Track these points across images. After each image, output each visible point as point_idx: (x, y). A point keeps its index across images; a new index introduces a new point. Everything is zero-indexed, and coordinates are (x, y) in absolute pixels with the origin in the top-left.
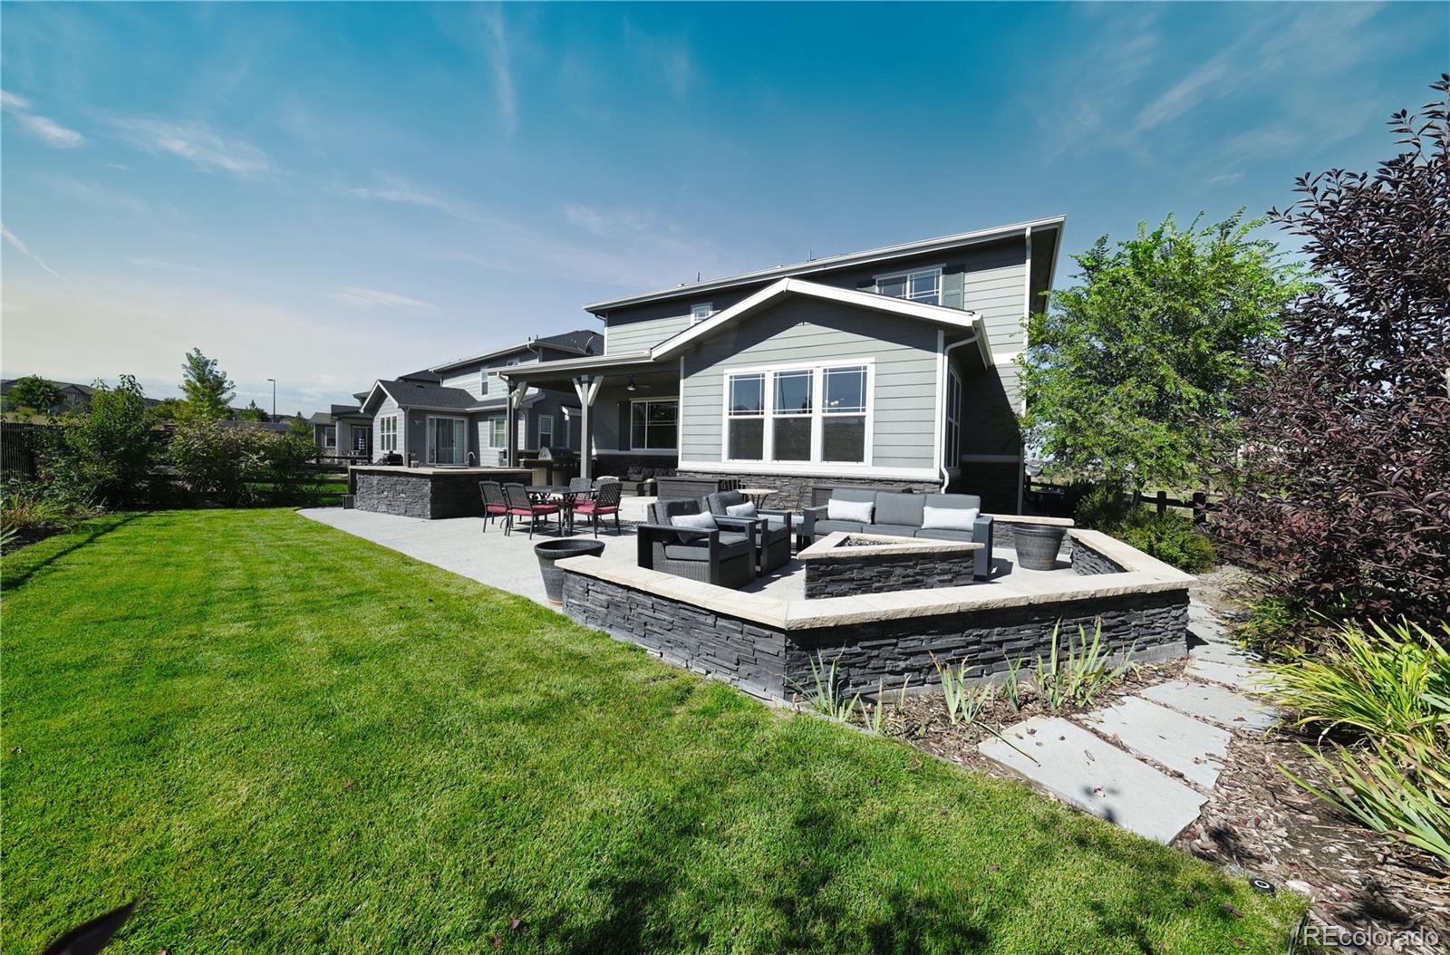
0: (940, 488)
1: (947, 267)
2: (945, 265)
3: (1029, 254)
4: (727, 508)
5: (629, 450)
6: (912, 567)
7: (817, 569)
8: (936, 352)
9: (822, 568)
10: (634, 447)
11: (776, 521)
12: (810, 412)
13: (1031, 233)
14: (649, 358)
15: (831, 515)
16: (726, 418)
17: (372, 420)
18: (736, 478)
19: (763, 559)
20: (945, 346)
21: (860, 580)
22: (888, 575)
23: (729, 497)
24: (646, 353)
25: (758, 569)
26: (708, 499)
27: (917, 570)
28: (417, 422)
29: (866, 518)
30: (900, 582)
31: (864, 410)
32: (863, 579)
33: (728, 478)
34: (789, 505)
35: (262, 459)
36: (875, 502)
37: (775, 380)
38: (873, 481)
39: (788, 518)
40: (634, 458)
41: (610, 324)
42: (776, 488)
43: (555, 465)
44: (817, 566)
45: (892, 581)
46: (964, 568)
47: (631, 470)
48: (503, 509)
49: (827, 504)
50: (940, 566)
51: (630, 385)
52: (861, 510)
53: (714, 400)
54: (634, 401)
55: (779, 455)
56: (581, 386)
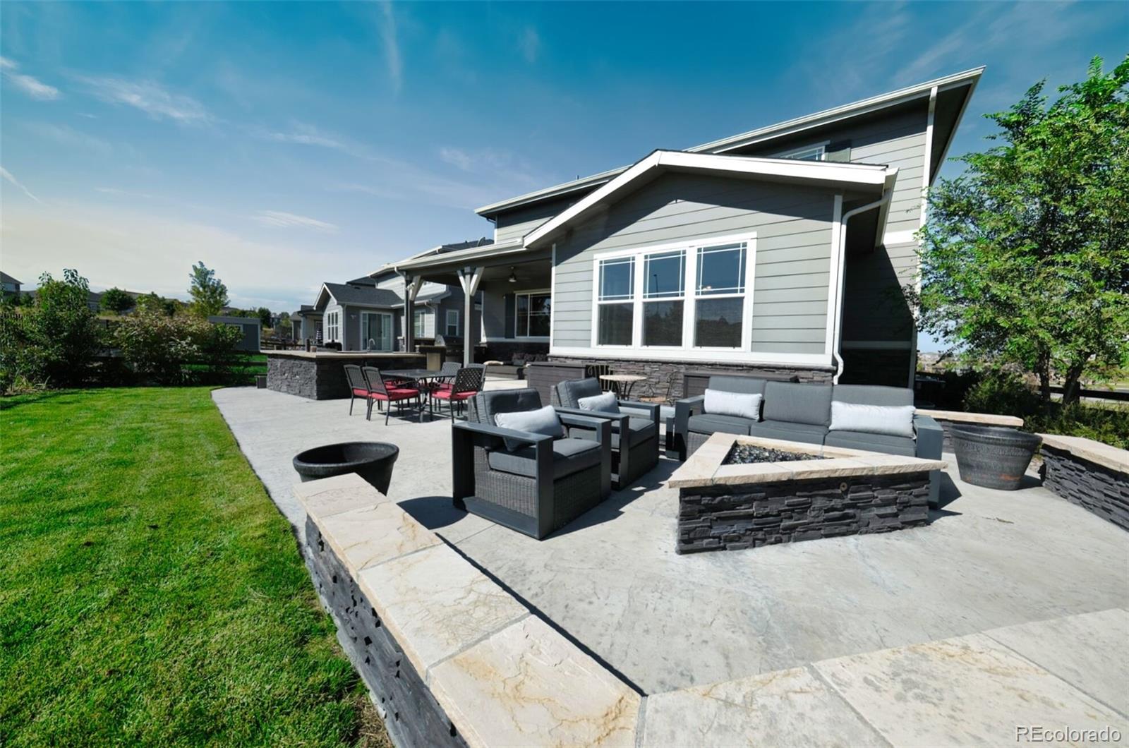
0: (833, 376)
1: (831, 144)
2: (828, 142)
3: (931, 119)
4: (580, 400)
5: (514, 337)
6: (840, 497)
7: (698, 502)
8: (831, 220)
9: (706, 500)
10: (518, 335)
11: (639, 418)
12: (683, 294)
13: (938, 93)
14: (521, 246)
15: (707, 407)
16: (596, 302)
17: (322, 315)
18: (604, 363)
19: (623, 465)
20: (844, 212)
21: (763, 517)
22: (804, 508)
23: (583, 386)
24: (519, 241)
25: (615, 477)
26: (556, 388)
27: (847, 501)
28: (353, 316)
29: (752, 412)
30: (821, 518)
31: (742, 291)
32: (767, 515)
33: (597, 364)
34: (658, 391)
35: (190, 345)
36: (763, 393)
37: (646, 263)
38: (751, 368)
39: (656, 411)
40: (517, 345)
41: (499, 226)
42: (644, 374)
43: (448, 351)
44: (698, 497)
45: (809, 517)
46: (917, 496)
47: (515, 356)
48: (365, 393)
49: (703, 393)
50: (882, 495)
51: (511, 277)
52: (745, 403)
53: (585, 286)
54: (518, 293)
55: (650, 339)
56: (464, 277)
